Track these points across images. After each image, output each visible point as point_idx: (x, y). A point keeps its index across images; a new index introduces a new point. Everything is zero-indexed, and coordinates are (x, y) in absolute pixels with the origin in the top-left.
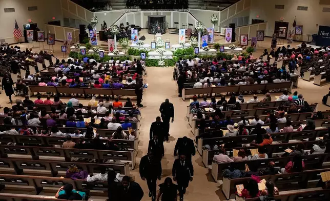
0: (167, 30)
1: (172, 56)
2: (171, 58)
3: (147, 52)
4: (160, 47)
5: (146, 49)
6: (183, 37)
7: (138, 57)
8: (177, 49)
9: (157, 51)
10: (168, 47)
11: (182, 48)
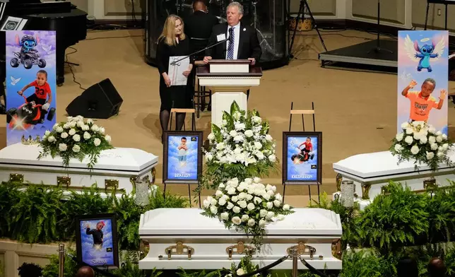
0: (304, 37)
1: (339, 245)
2: (326, 259)
3: (126, 215)
4: (238, 171)
5: (125, 184)
6: (427, 89)
7: (52, 249)
8: (375, 192)
9: (208, 201)
10: (301, 170)
11: (417, 186)
